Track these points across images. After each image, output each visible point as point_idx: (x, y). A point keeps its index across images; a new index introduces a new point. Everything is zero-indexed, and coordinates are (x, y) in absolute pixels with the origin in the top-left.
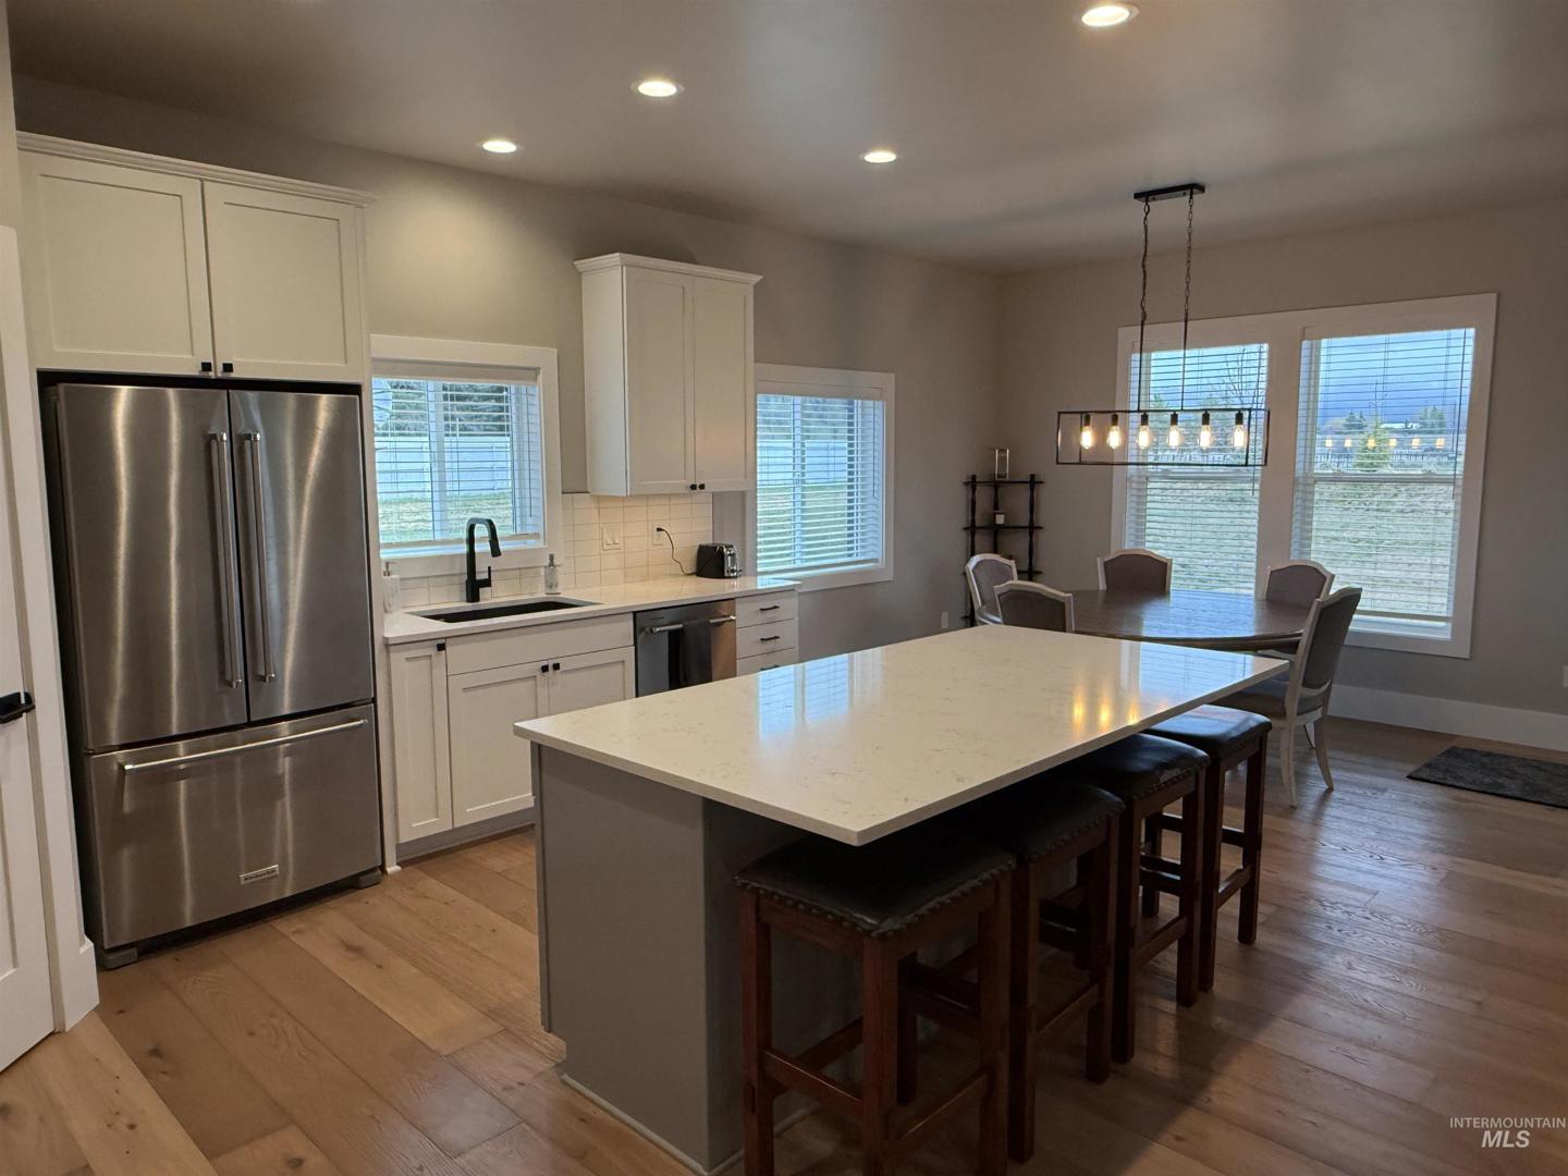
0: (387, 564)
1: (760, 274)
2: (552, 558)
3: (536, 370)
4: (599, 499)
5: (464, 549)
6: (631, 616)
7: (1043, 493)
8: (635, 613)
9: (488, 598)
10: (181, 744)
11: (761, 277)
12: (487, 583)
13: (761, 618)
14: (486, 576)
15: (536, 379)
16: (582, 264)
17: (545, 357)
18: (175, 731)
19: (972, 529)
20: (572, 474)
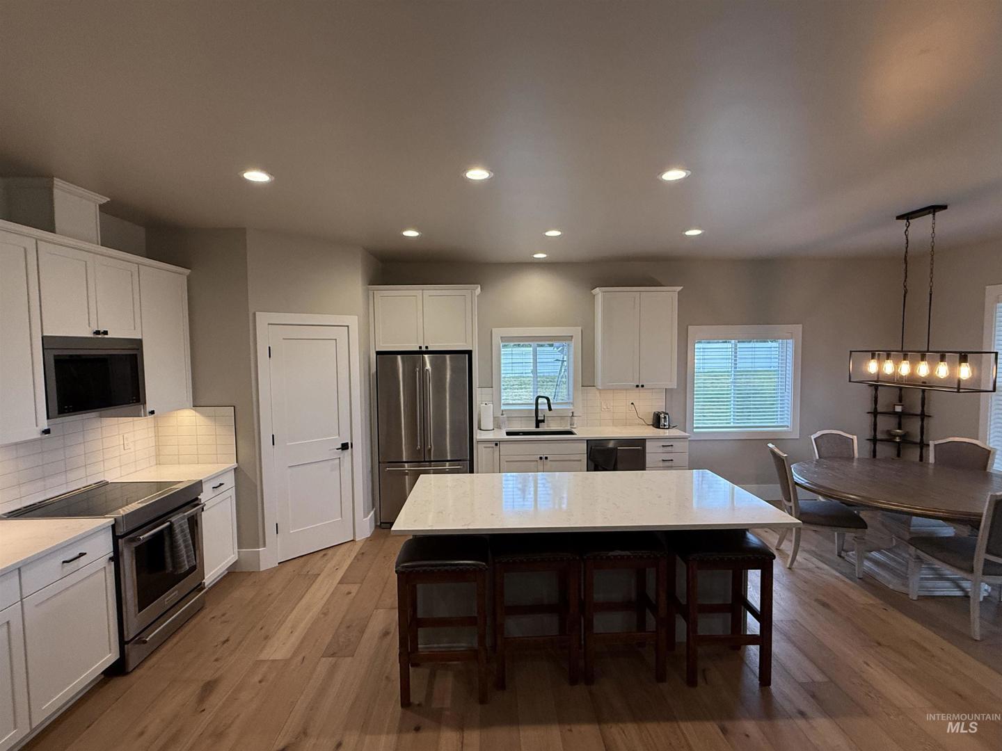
0: (503, 411)
1: (681, 286)
2: (573, 413)
3: (572, 336)
4: (600, 389)
5: (534, 407)
6: (586, 441)
8: (587, 440)
9: (543, 428)
10: (406, 465)
11: (682, 287)
12: (543, 421)
13: (662, 450)
14: (543, 418)
15: (571, 340)
16: (593, 290)
17: (576, 332)
18: (404, 460)
19: (875, 413)
20: (586, 379)
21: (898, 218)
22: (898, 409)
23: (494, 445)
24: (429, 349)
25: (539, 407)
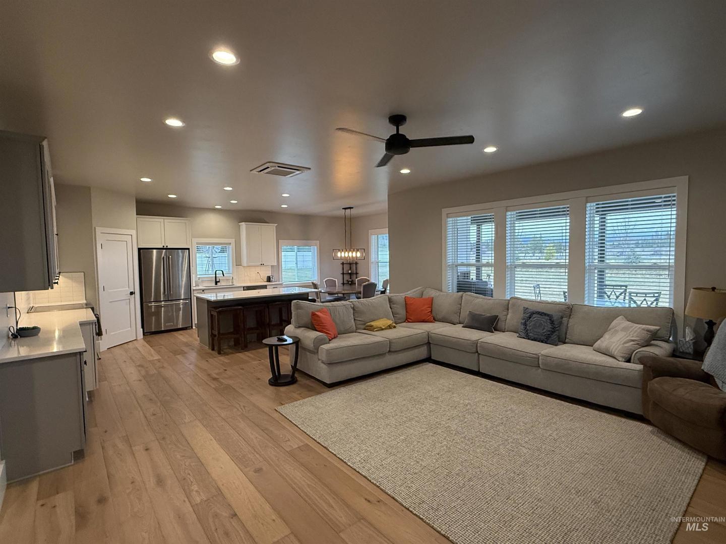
1: (277, 224)
2: (233, 277)
3: (230, 243)
4: (244, 267)
5: (214, 276)
7: (359, 266)
8: (244, 287)
9: (219, 284)
12: (219, 282)
15: (231, 245)
16: (240, 224)
17: (233, 241)
19: (343, 274)
20: (238, 262)
21: (343, 209)
22: (350, 272)
23: (202, 291)
24: (168, 247)
25: (217, 275)
